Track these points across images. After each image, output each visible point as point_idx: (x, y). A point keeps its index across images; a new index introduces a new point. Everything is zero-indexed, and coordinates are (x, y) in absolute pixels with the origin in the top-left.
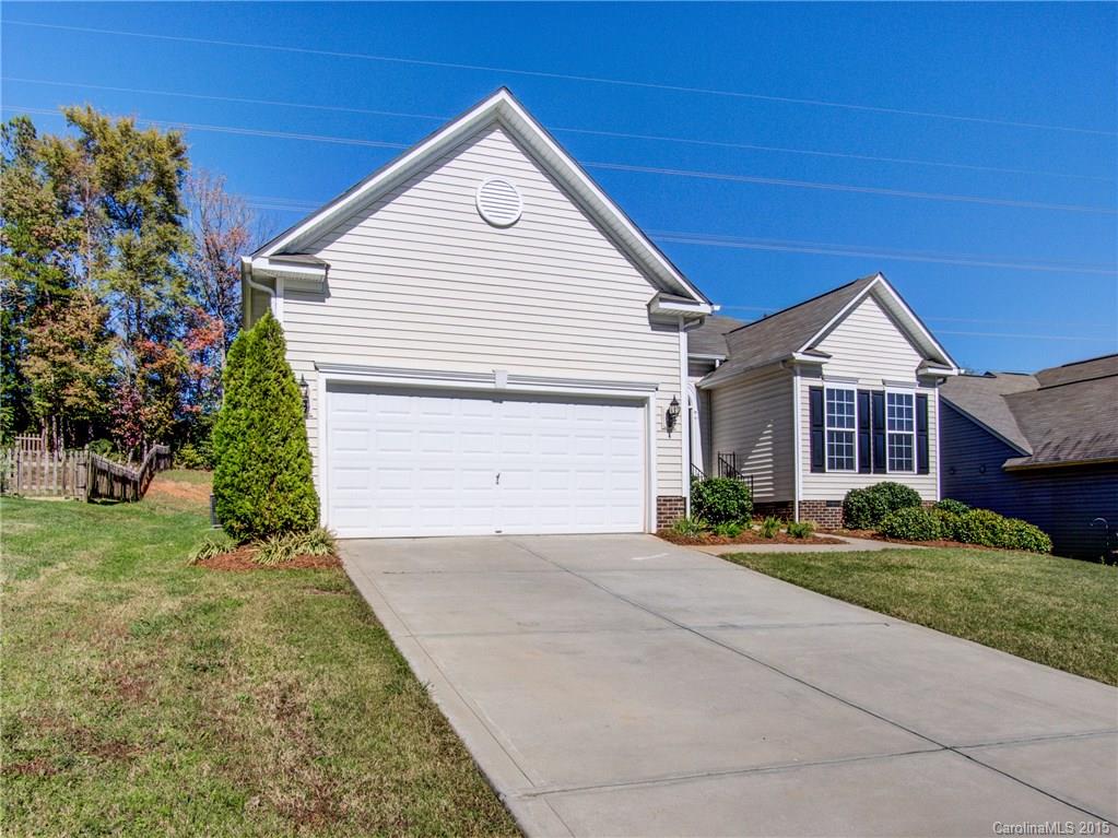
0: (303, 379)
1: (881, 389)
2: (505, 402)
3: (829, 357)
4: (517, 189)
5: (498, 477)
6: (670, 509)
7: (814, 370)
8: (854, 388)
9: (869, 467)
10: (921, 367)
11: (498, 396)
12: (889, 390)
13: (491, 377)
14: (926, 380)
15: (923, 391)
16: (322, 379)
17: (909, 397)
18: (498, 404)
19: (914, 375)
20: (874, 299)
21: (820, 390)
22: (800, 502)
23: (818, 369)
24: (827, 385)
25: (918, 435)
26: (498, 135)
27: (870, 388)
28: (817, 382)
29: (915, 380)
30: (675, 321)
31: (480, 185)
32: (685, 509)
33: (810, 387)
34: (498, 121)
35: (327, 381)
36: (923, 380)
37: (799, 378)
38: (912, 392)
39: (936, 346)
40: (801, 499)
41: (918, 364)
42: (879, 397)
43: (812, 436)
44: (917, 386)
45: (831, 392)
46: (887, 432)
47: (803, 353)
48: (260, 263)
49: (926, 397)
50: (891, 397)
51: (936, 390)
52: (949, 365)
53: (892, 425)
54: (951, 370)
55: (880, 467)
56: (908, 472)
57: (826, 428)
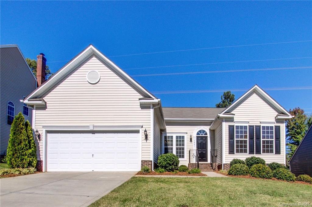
0: (37, 130)
1: (259, 125)
2: (95, 134)
3: (234, 115)
4: (98, 73)
5: (93, 155)
6: (147, 164)
7: (231, 120)
8: (247, 125)
9: (254, 152)
10: (277, 116)
11: (93, 132)
12: (262, 125)
13: (88, 127)
14: (278, 121)
15: (278, 125)
16: (44, 130)
17: (272, 127)
18: (93, 134)
19: (274, 119)
20: (257, 94)
21: (233, 126)
22: (224, 164)
23: (232, 119)
24: (236, 125)
25: (275, 140)
26: (94, 58)
27: (255, 125)
28: (232, 124)
29: (274, 121)
30: (149, 106)
31: (87, 73)
32: (152, 164)
33: (229, 125)
34: (94, 54)
35: (45, 130)
36: (277, 120)
37: (224, 123)
38: (273, 125)
39: (282, 108)
40: (224, 163)
41: (276, 115)
42: (258, 128)
43: (229, 142)
44: (276, 123)
45: (237, 127)
46: (262, 140)
47: (223, 114)
48: (26, 101)
49: (279, 127)
50: (264, 127)
51: (284, 124)
52: (288, 115)
53: (264, 137)
54: (289, 116)
55: (258, 152)
56: (270, 154)
57: (235, 139)
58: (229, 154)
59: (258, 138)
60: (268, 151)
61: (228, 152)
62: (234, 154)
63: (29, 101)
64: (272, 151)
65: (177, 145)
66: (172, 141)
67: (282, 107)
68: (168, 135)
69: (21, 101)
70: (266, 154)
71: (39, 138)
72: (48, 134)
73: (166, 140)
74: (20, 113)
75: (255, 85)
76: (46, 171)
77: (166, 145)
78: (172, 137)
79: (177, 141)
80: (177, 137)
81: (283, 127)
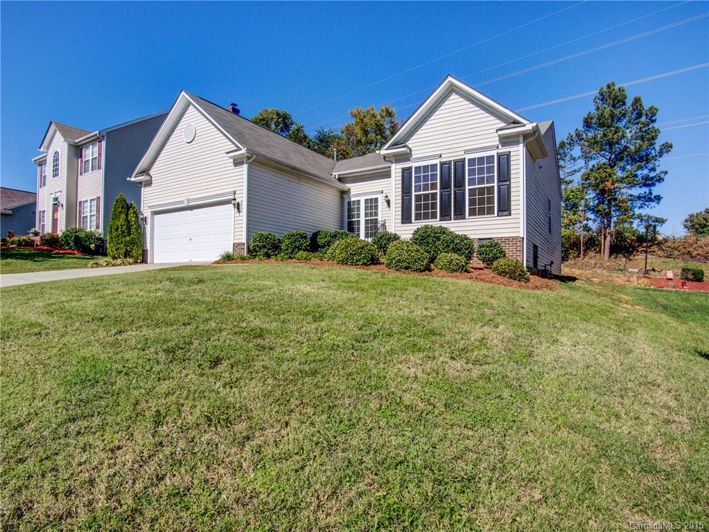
1: (463, 157)
4: (194, 126)
5: (191, 239)
6: (239, 249)
7: (406, 157)
8: (437, 161)
9: (449, 215)
12: (468, 157)
15: (506, 149)
16: (150, 211)
17: (490, 158)
19: (497, 139)
20: (458, 93)
21: (410, 169)
23: (409, 156)
24: (414, 165)
25: (498, 186)
27: (452, 159)
28: (406, 165)
29: (497, 143)
30: (241, 160)
31: (184, 130)
32: (244, 249)
33: (402, 168)
35: (152, 211)
37: (393, 165)
38: (494, 153)
42: (460, 164)
43: (403, 199)
44: (500, 147)
45: (418, 169)
46: (467, 188)
47: (386, 149)
48: (133, 179)
49: (508, 155)
50: (472, 161)
51: (521, 145)
52: (522, 123)
53: (472, 182)
54: (525, 126)
55: (460, 214)
56: (488, 216)
57: (414, 194)
58: (402, 223)
59: (460, 184)
60: (482, 212)
61: (400, 221)
62: (411, 222)
63: (135, 177)
64: (490, 211)
65: (366, 215)
66: (359, 209)
67: (507, 108)
68: (352, 199)
69: (128, 179)
70: (486, 216)
71: (146, 221)
72: (156, 216)
73: (350, 210)
74: (121, 194)
75: (447, 77)
76: (153, 263)
77: (350, 216)
78: (359, 201)
79: (366, 208)
80: (366, 201)
81: (518, 154)
